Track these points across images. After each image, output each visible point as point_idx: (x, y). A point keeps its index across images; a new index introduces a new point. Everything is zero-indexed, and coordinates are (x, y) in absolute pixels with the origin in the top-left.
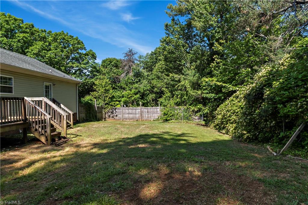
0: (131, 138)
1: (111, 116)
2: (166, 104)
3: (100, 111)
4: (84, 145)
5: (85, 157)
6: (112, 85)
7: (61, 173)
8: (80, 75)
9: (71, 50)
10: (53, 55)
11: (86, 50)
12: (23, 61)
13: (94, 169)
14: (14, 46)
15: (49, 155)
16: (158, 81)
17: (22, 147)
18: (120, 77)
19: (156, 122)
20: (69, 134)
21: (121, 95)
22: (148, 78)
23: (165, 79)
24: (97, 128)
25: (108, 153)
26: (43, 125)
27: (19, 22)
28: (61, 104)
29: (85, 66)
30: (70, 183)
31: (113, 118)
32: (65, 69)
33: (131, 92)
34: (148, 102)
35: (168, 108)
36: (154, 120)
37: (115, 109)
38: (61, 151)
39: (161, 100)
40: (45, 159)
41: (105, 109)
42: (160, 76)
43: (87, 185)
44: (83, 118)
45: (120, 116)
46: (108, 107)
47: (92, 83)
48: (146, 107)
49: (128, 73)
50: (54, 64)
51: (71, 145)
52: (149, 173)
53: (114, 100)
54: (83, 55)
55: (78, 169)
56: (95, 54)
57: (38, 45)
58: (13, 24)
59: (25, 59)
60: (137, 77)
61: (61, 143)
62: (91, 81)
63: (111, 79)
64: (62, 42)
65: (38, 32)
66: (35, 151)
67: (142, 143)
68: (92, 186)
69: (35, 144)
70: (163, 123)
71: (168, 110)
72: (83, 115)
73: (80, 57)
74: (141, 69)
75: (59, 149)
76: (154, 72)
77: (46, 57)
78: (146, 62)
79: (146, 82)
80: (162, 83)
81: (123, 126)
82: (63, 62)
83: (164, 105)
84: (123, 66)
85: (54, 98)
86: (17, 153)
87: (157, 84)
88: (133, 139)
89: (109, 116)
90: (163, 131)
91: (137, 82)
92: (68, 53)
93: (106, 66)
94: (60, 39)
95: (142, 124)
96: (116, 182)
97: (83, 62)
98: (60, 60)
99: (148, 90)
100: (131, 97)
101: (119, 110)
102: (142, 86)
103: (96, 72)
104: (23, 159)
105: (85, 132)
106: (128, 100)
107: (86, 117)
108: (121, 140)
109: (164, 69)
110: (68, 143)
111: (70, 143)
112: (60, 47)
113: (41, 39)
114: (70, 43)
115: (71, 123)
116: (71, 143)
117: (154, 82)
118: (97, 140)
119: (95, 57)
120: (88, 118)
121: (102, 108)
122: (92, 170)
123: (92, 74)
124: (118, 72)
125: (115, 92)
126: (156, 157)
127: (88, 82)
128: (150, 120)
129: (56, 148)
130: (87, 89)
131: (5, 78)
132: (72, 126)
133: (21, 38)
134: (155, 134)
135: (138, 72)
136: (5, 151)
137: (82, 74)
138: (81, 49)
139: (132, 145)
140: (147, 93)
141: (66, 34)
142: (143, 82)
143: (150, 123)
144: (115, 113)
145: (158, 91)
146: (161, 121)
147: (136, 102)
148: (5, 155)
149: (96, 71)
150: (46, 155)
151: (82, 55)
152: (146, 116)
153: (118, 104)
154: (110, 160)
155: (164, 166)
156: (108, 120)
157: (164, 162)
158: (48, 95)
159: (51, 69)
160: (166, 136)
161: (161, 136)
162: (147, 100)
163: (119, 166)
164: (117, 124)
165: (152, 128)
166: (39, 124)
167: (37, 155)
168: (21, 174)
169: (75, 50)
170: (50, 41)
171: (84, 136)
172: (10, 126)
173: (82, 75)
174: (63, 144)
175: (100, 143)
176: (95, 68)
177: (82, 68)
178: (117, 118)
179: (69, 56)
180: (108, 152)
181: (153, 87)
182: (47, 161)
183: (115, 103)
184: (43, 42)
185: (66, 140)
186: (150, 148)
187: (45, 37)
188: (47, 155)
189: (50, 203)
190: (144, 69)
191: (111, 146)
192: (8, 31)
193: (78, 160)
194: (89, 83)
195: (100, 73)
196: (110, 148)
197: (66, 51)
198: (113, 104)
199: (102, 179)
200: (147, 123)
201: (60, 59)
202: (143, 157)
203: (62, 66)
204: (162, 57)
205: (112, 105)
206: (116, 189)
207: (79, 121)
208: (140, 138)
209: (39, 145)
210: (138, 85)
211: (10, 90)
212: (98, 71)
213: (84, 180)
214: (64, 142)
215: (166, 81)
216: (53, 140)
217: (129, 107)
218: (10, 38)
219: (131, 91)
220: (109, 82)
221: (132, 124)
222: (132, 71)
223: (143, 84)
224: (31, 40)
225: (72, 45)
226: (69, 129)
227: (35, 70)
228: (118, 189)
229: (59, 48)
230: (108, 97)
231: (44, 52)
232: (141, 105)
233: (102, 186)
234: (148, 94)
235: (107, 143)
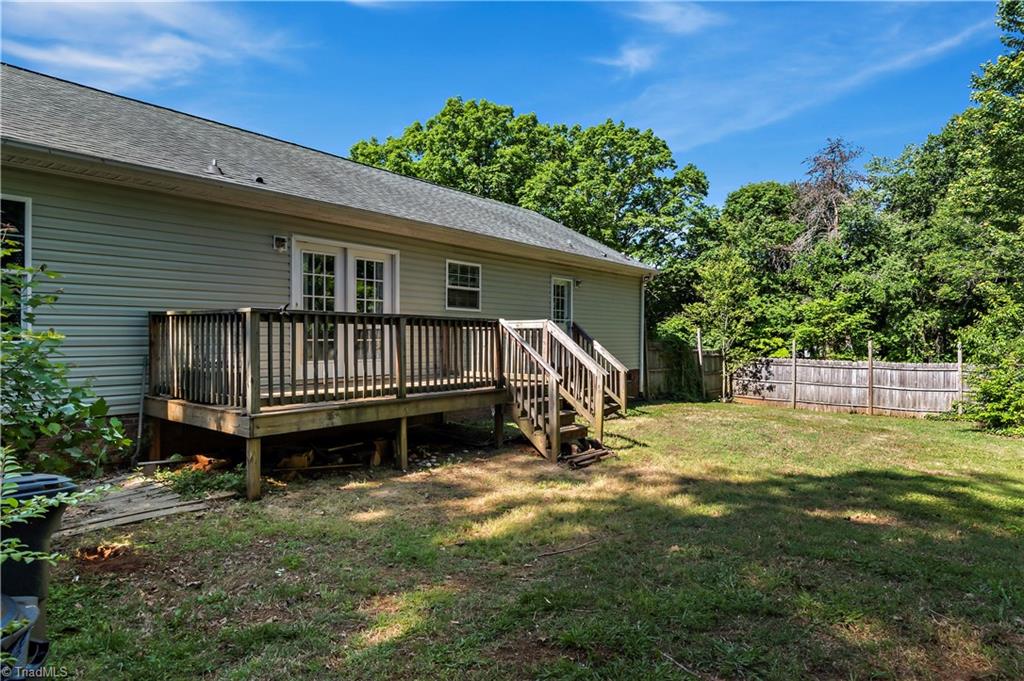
0: (819, 479)
1: (752, 386)
2: (995, 354)
3: (713, 368)
4: (652, 478)
5: (648, 520)
6: (760, 278)
7: (572, 558)
8: (654, 250)
9: (632, 176)
10: (581, 197)
11: (676, 167)
12: (506, 219)
13: (670, 570)
14: (491, 183)
15: (549, 490)
16: (958, 253)
17: (490, 456)
18: (790, 248)
19: (941, 426)
20: (611, 435)
21: (792, 316)
22: (910, 243)
23: (994, 242)
24: (699, 425)
25: (725, 522)
26: (540, 400)
27: (504, 117)
28: (595, 342)
29: (673, 220)
30: (588, 598)
31: (757, 397)
32: (614, 236)
33: (832, 303)
34: (907, 343)
35: (1006, 370)
36: (929, 417)
37: (768, 363)
38: (583, 486)
39: (968, 334)
40: (540, 501)
41: (730, 361)
42: (969, 234)
43: (639, 622)
44: (659, 389)
45: (785, 390)
46: (743, 357)
47: (692, 274)
48: (896, 359)
49: (823, 230)
50: (583, 224)
51: (614, 472)
52: (884, 646)
53: (765, 333)
54: (667, 183)
55: (619, 557)
56: (705, 178)
57: (548, 170)
58: (492, 124)
59: (511, 213)
60: (859, 245)
61: (587, 462)
62: (689, 267)
63: (756, 258)
64: (607, 153)
65: (546, 135)
66: (519, 472)
67: (865, 507)
68: (652, 632)
69: (522, 452)
70: (978, 434)
71: (1004, 377)
72: (658, 379)
73: (658, 193)
74: (879, 215)
75: (580, 477)
76: (941, 216)
77: (563, 203)
78: (899, 182)
79: (901, 263)
80: (979, 264)
81: (791, 428)
82: (608, 214)
83: (983, 356)
84: (803, 205)
85: (577, 322)
86: (477, 471)
87: (954, 268)
88: (826, 483)
89: (745, 387)
90: (976, 469)
91: (858, 264)
92: (623, 183)
93: (741, 213)
94: (603, 146)
95: (873, 430)
96: (740, 641)
97: (666, 209)
98: (601, 209)
99: (906, 294)
100: (832, 320)
101: (780, 368)
102: (879, 280)
103: (707, 236)
104: (488, 490)
105: (660, 435)
106: (818, 331)
107: (669, 384)
108: (781, 478)
109: (989, 203)
110: (605, 463)
111: (609, 465)
112: (600, 168)
113: (554, 153)
114: (628, 154)
115: (621, 400)
116: (615, 463)
117: (939, 261)
118: (695, 468)
119: (704, 186)
120: (673, 390)
121: (721, 358)
122: (661, 571)
123: (691, 244)
124: (782, 231)
125: (771, 302)
126: (929, 580)
127: (680, 271)
128: (912, 414)
129: (570, 473)
130: (674, 294)
131: (464, 269)
132: (622, 411)
133: (508, 158)
134: (929, 478)
135: (866, 226)
136: (454, 461)
137: (661, 246)
138: (662, 165)
139: (822, 507)
140: (901, 306)
141: (617, 126)
142: (884, 263)
143: (913, 429)
144: (767, 378)
145: (958, 296)
146: (967, 426)
147: (853, 339)
148: (452, 472)
149: (706, 232)
150: (541, 491)
151: (664, 186)
152: (891, 397)
153: (779, 347)
154: (727, 551)
155: (968, 636)
156: (739, 400)
157: (969, 615)
158: (563, 313)
159: (572, 238)
160: (989, 495)
161: (961, 489)
162: (900, 333)
163: (758, 578)
164: (771, 418)
165: (918, 450)
166: (532, 397)
167: (521, 484)
168: (476, 534)
169: (644, 170)
170: (576, 154)
171: (655, 447)
172: (465, 395)
173: (661, 248)
174: (591, 464)
175: (704, 480)
176: (702, 222)
177: (663, 227)
178: (774, 395)
179: (626, 194)
180: (725, 516)
181: (933, 282)
182: (542, 510)
183: (767, 341)
184: (557, 162)
185: (600, 452)
186: (902, 535)
187: (563, 145)
188: (546, 491)
189: (524, 648)
190: (891, 209)
191: (739, 495)
192: (481, 147)
193: (626, 525)
194: (683, 273)
195: (721, 239)
196: (735, 502)
197: (618, 179)
198: (761, 346)
199: (689, 616)
200: (898, 425)
201: (599, 206)
202: (866, 567)
203: (605, 227)
204: (980, 151)
205: (755, 350)
206: (735, 671)
207: (647, 395)
208: (858, 486)
209: (530, 458)
210: (862, 276)
211: (471, 300)
212: (712, 234)
213: (631, 600)
214: (593, 457)
215: (997, 251)
216: (565, 449)
217: (823, 358)
218: (486, 164)
219: (832, 298)
220: (747, 270)
221: (831, 422)
222: (839, 223)
223: (884, 272)
224: (531, 160)
225: (635, 157)
226: (614, 418)
227: (532, 242)
228: (743, 671)
229: (597, 173)
230: (742, 321)
231: (561, 191)
232: (873, 355)
233: (688, 643)
234: (909, 310)
235: (728, 484)
